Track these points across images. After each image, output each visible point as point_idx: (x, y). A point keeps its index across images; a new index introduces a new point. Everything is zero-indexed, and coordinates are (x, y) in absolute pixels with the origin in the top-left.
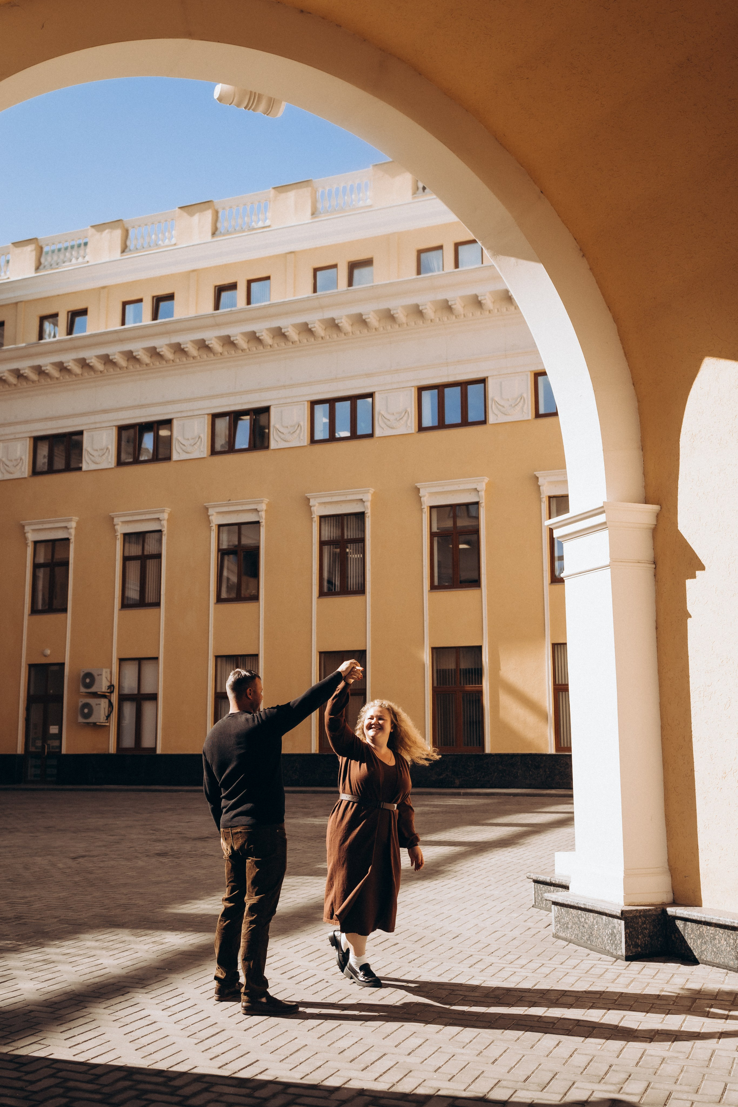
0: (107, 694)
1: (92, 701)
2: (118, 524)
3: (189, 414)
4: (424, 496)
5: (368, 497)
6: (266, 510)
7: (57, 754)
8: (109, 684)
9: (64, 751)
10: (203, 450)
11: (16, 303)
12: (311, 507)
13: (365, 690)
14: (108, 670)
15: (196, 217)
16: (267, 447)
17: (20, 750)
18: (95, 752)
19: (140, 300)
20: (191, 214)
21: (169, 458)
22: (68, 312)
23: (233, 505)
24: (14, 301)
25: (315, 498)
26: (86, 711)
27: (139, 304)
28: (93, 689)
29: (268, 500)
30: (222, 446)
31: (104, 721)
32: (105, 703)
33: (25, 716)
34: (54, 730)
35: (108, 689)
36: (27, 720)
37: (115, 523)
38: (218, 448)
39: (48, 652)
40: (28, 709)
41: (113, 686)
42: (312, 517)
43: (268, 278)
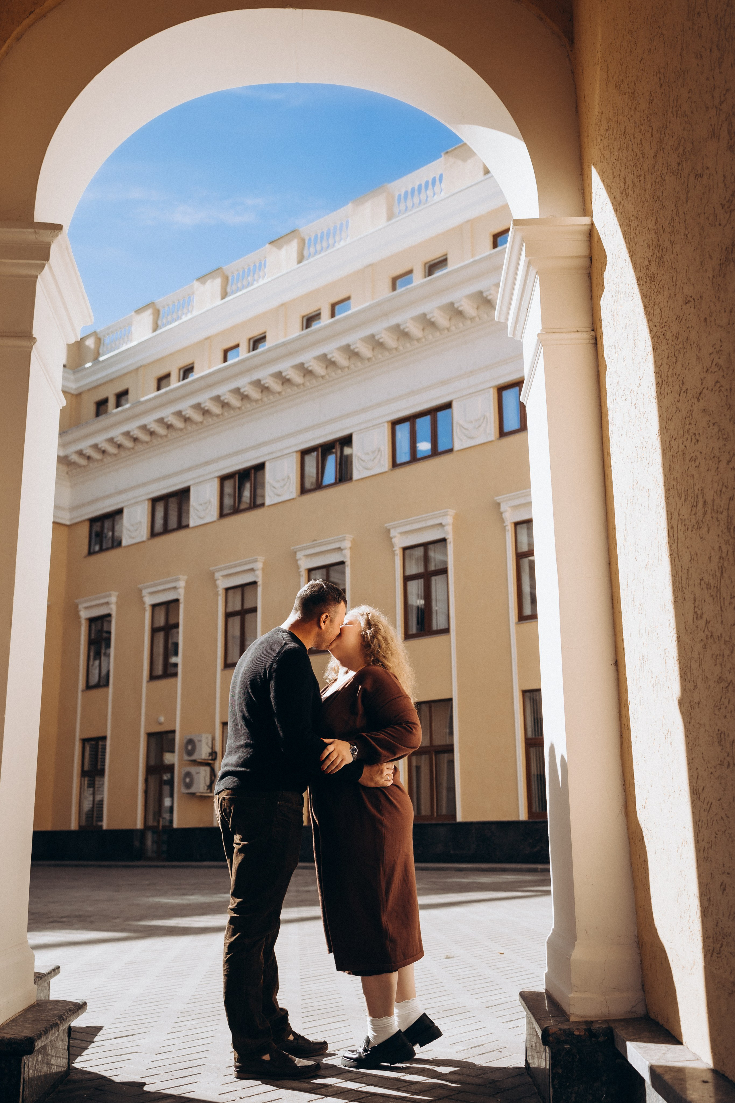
0: (210, 762)
1: (193, 770)
2: (218, 579)
3: (279, 454)
4: (506, 511)
5: (448, 520)
6: (350, 548)
7: (169, 829)
8: (210, 751)
9: (175, 825)
10: (292, 489)
11: (137, 369)
12: (391, 538)
13: (452, 746)
14: (210, 737)
15: (283, 251)
16: (351, 479)
17: (139, 825)
18: (201, 825)
19: (237, 346)
20: (280, 248)
21: (263, 505)
22: (180, 370)
23: (319, 546)
24: (135, 367)
25: (395, 528)
26: (188, 780)
27: (237, 349)
28: (194, 757)
29: (352, 537)
30: (312, 484)
31: (205, 791)
32: (205, 771)
33: (144, 788)
34: (167, 802)
35: (209, 756)
36: (146, 792)
37: (216, 578)
38: (308, 485)
39: (162, 719)
40: (146, 781)
41: (216, 753)
42: (394, 549)
43: (348, 298)
